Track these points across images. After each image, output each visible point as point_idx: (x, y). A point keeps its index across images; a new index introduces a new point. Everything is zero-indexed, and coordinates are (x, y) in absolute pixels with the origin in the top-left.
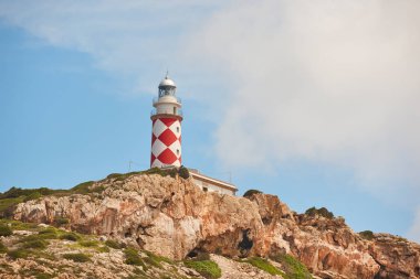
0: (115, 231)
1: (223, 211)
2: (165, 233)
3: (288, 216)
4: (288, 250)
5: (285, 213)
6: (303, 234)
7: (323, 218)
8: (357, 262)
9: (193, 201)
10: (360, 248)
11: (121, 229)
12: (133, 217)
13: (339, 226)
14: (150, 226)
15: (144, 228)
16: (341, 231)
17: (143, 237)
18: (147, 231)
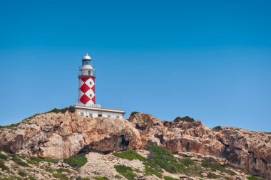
0: (23, 147)
1: (103, 127)
2: (57, 144)
3: (158, 124)
4: (159, 143)
5: (155, 122)
6: (169, 133)
7: (185, 122)
8: (208, 145)
9: (77, 124)
10: (210, 137)
11: (27, 145)
12: (33, 138)
13: (197, 126)
14: (46, 141)
15: (43, 143)
16: (199, 128)
17: (42, 148)
18: (45, 144)
